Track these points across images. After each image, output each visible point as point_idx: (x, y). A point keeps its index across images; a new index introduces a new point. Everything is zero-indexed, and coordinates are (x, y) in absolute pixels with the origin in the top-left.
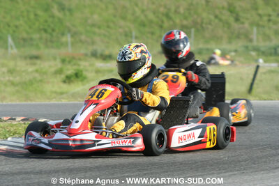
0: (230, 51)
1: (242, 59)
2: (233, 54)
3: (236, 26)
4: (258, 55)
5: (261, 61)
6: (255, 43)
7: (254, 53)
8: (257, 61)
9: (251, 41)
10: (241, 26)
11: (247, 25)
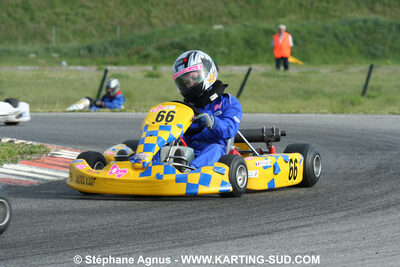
0: (29, 53)
1: (44, 61)
2: (33, 56)
3: (31, 26)
4: (60, 57)
5: (64, 63)
6: (54, 44)
7: (55, 55)
8: (60, 64)
9: (48, 42)
10: (36, 25)
11: (43, 25)
